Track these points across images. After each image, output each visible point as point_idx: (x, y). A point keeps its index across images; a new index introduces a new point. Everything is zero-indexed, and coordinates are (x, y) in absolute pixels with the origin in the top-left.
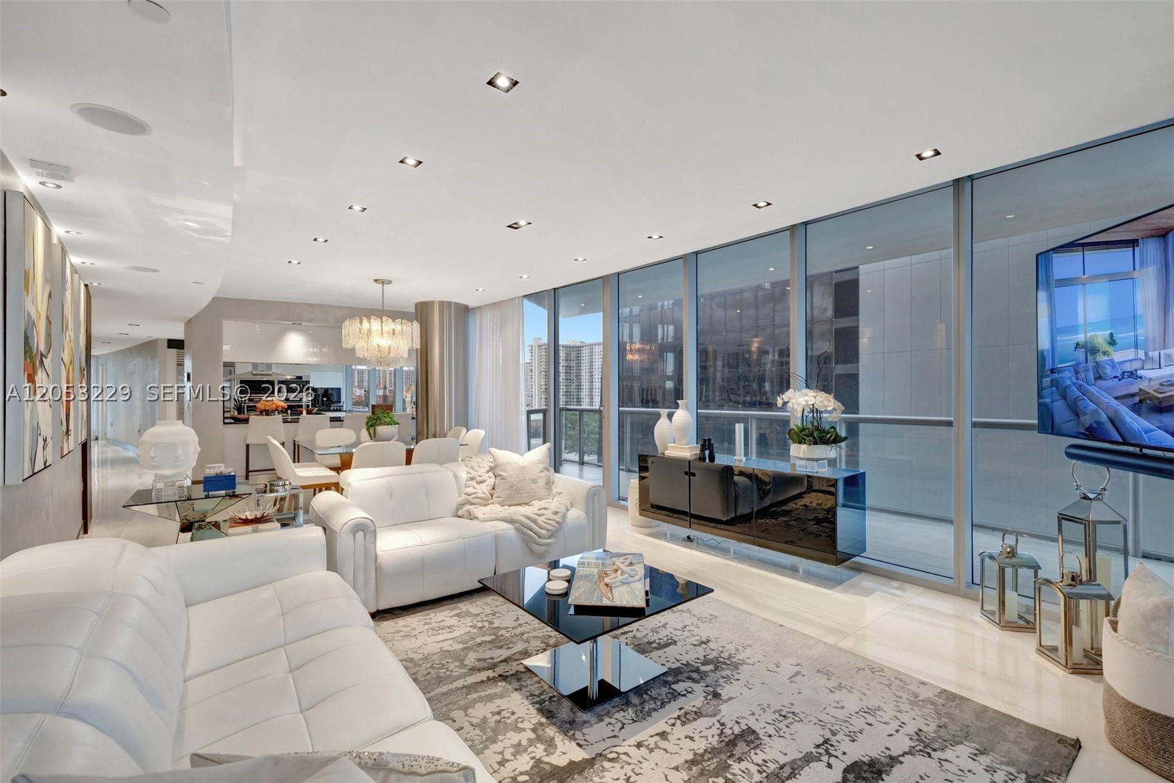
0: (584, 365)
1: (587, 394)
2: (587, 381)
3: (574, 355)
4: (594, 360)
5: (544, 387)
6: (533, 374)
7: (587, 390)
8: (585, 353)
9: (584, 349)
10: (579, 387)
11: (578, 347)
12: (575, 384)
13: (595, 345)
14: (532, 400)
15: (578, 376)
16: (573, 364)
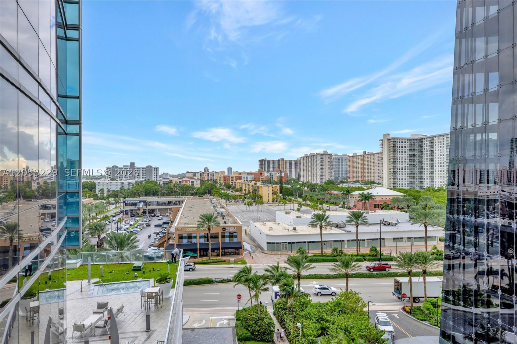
0: (426, 153)
1: (428, 175)
2: (428, 165)
3: (417, 145)
4: (434, 149)
5: (393, 170)
6: (384, 161)
7: (428, 173)
8: (427, 143)
9: (426, 140)
10: (421, 170)
11: (420, 139)
12: (418, 168)
13: (435, 137)
14: (383, 180)
15: (421, 162)
16: (416, 152)
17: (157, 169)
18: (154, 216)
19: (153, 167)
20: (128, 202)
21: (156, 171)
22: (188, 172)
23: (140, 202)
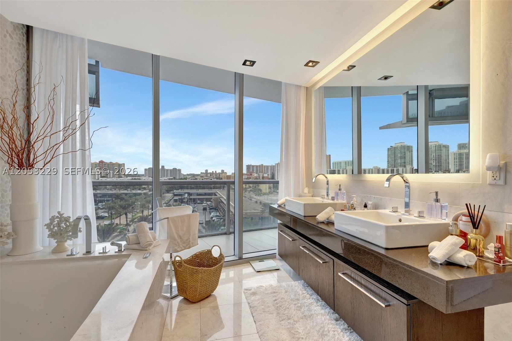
17: (180, 170)
18: (196, 203)
19: (177, 169)
20: (177, 193)
21: (179, 172)
22: (201, 173)
23: (185, 193)
